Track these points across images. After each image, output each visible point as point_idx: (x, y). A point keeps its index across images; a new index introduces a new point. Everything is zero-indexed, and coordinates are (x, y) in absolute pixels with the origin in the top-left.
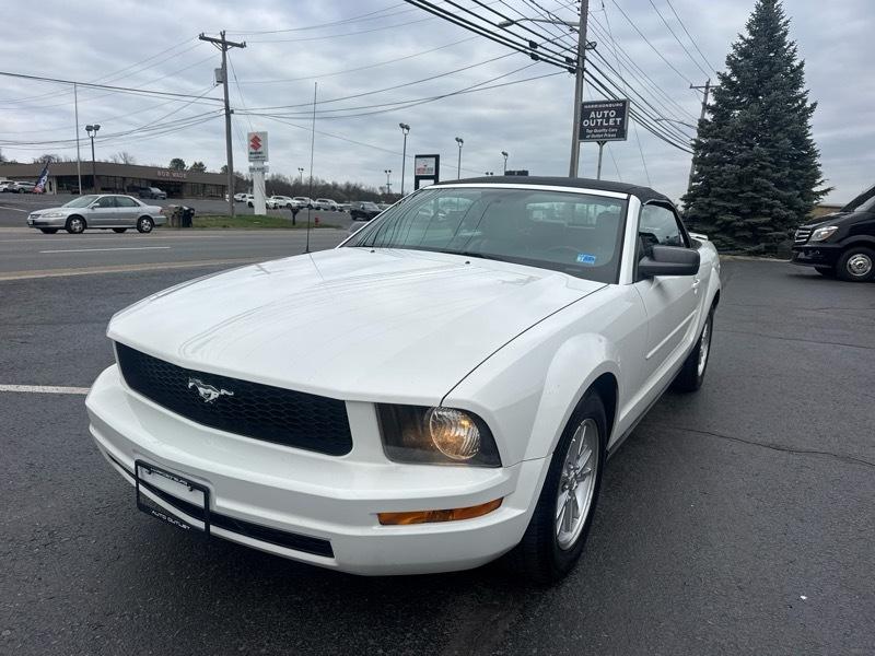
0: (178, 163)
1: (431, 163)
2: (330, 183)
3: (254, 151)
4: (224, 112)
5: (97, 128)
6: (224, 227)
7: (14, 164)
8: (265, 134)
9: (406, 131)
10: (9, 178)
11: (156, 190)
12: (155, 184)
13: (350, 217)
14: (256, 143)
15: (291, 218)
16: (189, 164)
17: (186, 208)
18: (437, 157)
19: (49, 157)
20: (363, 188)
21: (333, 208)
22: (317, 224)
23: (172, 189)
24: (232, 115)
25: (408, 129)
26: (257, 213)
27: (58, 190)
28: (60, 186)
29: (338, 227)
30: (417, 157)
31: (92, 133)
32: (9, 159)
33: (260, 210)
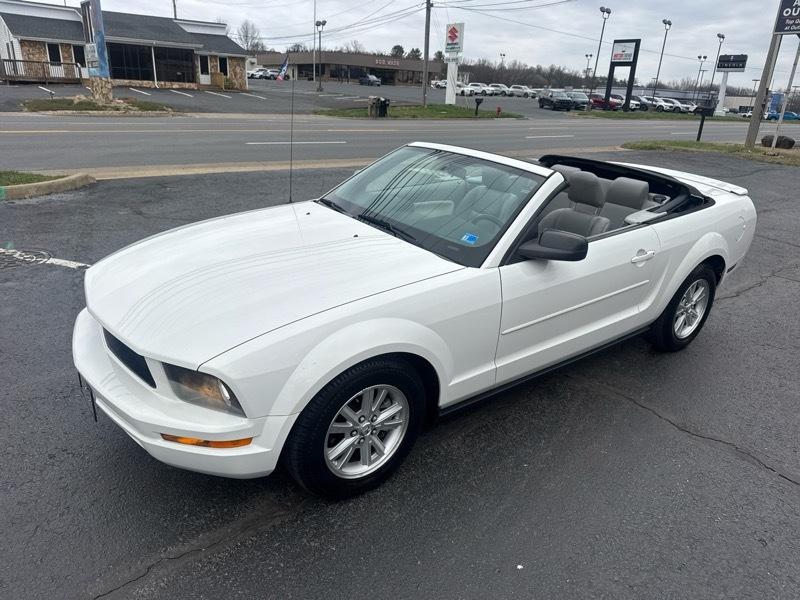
0: (398, 49)
1: (630, 48)
2: (535, 67)
3: (450, 42)
4: (425, 5)
5: (324, 23)
6: (414, 117)
7: (273, 53)
8: (462, 25)
9: (606, 14)
10: (264, 66)
11: (373, 78)
12: (373, 71)
13: (538, 105)
14: (453, 33)
15: (475, 107)
16: (407, 51)
17: (383, 99)
18: (638, 42)
19: (298, 46)
20: (566, 71)
21: (526, 95)
22: (499, 114)
23: (387, 75)
24: (432, 9)
25: (609, 13)
26: (447, 102)
27: (299, 76)
28: (300, 72)
29: (519, 117)
30: (616, 42)
31: (320, 28)
32: (269, 48)
33: (450, 99)
